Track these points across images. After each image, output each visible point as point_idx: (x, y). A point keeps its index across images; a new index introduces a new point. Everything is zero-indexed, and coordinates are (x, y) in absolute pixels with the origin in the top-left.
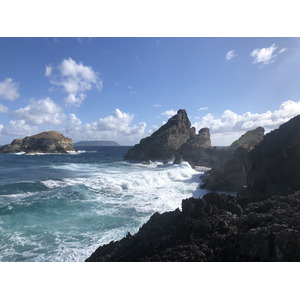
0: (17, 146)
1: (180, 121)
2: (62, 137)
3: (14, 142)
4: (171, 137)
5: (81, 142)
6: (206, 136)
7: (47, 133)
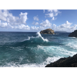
0: (42, 32)
2: (52, 30)
7: (48, 29)
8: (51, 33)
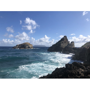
0: (17, 47)
1: (65, 39)
2: (30, 44)
3: (17, 46)
4: (62, 44)
5: (35, 46)
6: (73, 44)
7: (26, 43)
8: (29, 47)
